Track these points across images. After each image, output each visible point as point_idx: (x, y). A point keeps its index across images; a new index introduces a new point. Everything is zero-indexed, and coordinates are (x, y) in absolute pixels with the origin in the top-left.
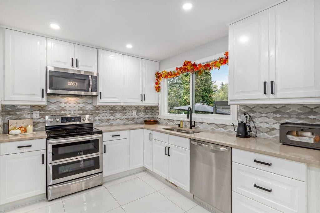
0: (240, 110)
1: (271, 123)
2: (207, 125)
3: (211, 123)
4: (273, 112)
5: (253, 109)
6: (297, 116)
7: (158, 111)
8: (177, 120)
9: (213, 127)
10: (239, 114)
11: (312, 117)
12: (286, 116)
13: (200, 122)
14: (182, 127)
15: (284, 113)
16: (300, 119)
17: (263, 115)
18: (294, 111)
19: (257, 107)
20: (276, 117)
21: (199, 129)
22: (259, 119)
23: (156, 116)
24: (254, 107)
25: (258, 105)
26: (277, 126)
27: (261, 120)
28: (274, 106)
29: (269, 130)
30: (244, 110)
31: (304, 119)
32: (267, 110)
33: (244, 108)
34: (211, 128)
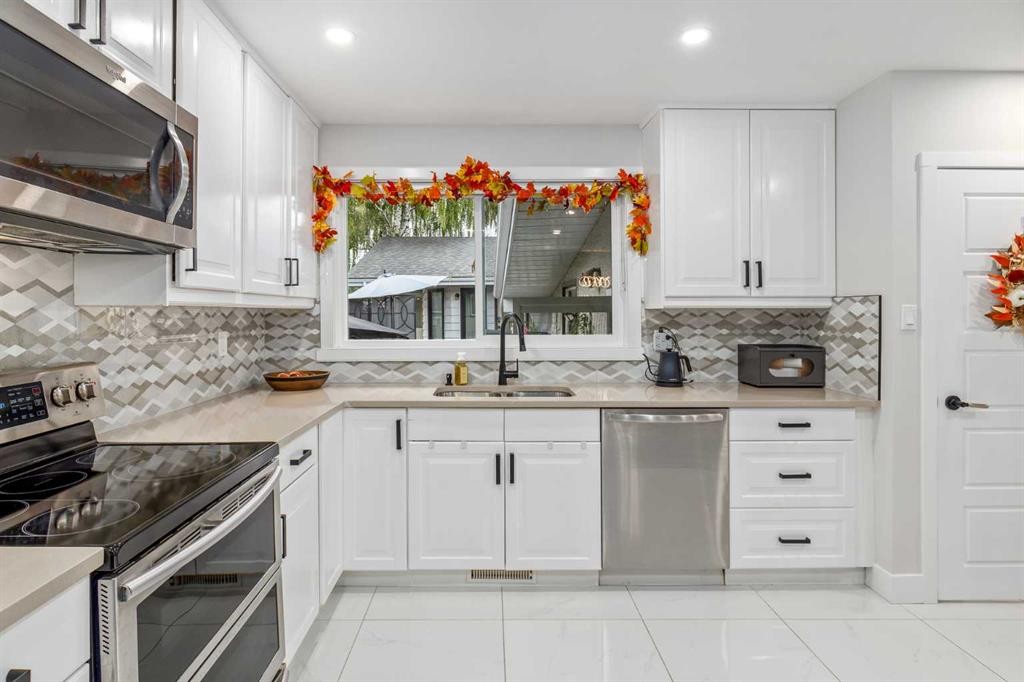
0: (648, 321)
1: (711, 349)
2: (555, 366)
3: (564, 362)
4: (715, 325)
5: (676, 319)
6: (753, 332)
7: (315, 332)
8: (426, 362)
9: (572, 372)
10: (645, 332)
11: (774, 332)
12: (737, 331)
13: (527, 362)
14: (466, 382)
15: (735, 327)
16: (758, 336)
17: (696, 332)
18: (749, 322)
19: (686, 314)
20: (721, 334)
21: (525, 382)
22: (689, 341)
23: (297, 354)
24: (679, 314)
25: (686, 310)
26: (725, 354)
27: (693, 342)
28: (716, 312)
29: (709, 363)
30: (657, 322)
31: (764, 336)
32: (705, 321)
33: (655, 317)
34: (568, 373)
